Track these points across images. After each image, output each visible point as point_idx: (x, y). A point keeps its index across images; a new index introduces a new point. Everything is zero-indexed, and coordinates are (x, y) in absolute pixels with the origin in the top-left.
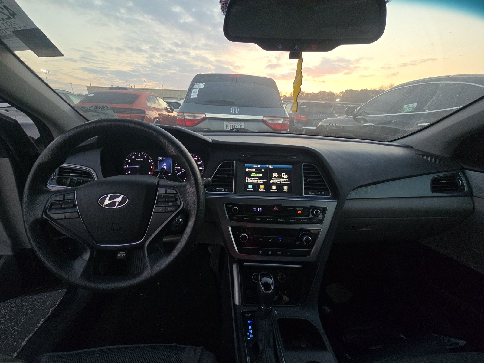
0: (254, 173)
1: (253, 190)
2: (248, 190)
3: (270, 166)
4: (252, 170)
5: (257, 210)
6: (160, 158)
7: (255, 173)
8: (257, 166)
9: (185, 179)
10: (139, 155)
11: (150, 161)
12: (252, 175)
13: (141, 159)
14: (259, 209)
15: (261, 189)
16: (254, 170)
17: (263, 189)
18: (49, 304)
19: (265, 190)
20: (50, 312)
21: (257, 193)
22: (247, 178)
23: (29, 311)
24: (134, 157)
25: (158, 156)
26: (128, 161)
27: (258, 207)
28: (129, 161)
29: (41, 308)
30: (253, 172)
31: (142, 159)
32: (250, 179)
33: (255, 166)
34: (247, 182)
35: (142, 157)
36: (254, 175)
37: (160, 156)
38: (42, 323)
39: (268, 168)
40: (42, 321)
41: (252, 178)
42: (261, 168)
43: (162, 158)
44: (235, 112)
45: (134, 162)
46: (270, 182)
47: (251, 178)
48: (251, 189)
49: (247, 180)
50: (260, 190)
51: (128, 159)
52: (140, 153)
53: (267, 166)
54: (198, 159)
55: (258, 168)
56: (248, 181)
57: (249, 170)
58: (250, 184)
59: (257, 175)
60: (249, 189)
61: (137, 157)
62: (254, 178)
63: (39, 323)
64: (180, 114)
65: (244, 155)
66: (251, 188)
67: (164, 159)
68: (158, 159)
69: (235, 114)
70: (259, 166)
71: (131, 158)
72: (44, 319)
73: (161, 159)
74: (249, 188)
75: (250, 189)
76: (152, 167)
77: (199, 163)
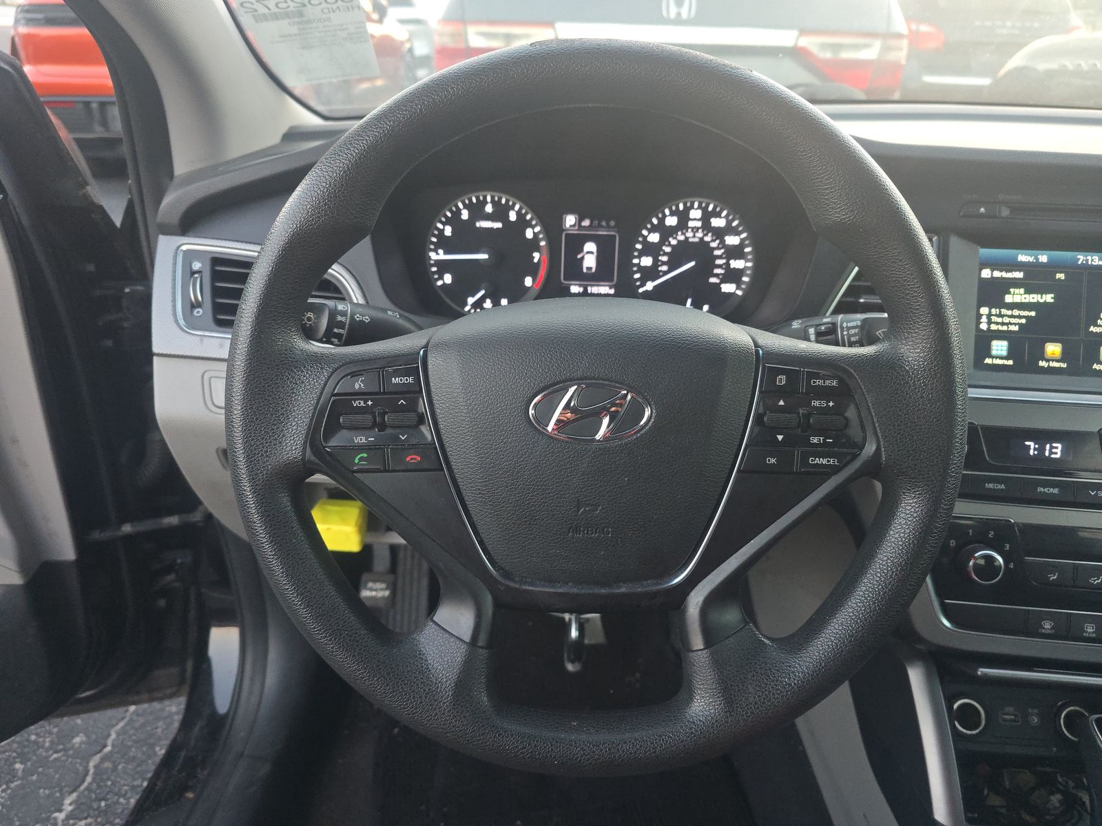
0: (1017, 291)
1: (1010, 362)
2: (988, 361)
3: (1096, 258)
4: (1009, 275)
5: (1041, 450)
6: (570, 220)
7: (1022, 290)
8: (1031, 259)
11: (529, 234)
12: (1008, 299)
13: (496, 225)
14: (1052, 447)
15: (1048, 361)
16: (1019, 275)
17: (1057, 361)
18: (82, 743)
19: (1064, 365)
20: (92, 771)
21: (1034, 376)
22: (984, 310)
23: (18, 766)
24: (465, 215)
25: (563, 214)
26: (444, 230)
27: (1046, 437)
28: (448, 231)
29: (55, 756)
30: (1016, 283)
31: (499, 225)
32: (1000, 315)
33: (1023, 257)
34: (984, 326)
35: (500, 213)
36: (1017, 296)
37: (571, 213)
38: (70, 808)
39: (1087, 267)
40: (70, 804)
41: (1009, 313)
42: (1052, 267)
43: (580, 220)
44: (679, 14)
45: (466, 237)
46: (1092, 329)
47: (1004, 311)
48: (1001, 358)
49: (984, 319)
50: (1042, 364)
51: (445, 224)
52: (493, 198)
53: (1081, 258)
54: (729, 223)
55: (1037, 265)
56: (990, 322)
57: (997, 274)
58: (1000, 335)
59: (1034, 298)
60: (993, 357)
61: (477, 211)
62: (1016, 312)
63: (60, 811)
64: (449, 29)
65: (982, 210)
66: (1004, 353)
67: (586, 223)
68: (561, 221)
69: (678, 21)
70: (1043, 258)
71: (455, 220)
72: (74, 795)
73: (574, 225)
74: (994, 353)
75: (996, 357)
76: (537, 255)
77: (732, 240)
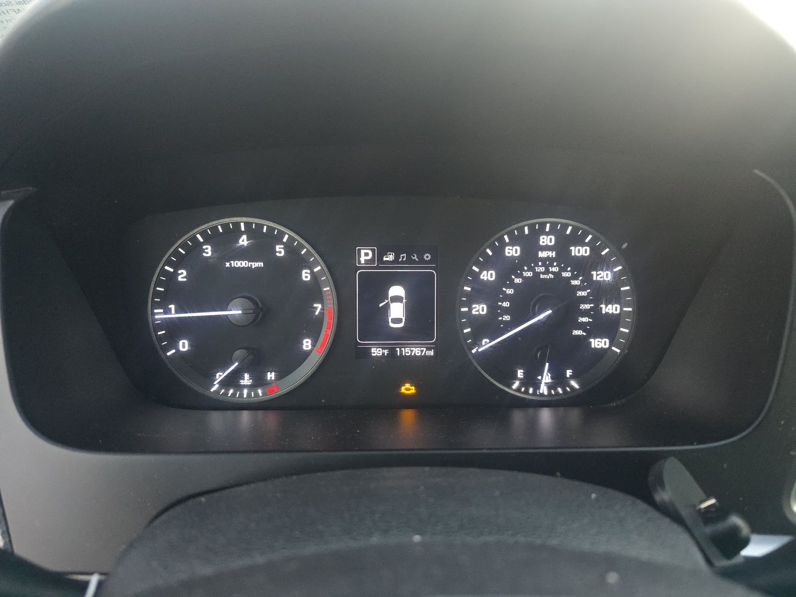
6: (365, 255)
9: (520, 373)
10: (244, 241)
11: (306, 276)
13: (255, 265)
26: (175, 274)
28: (182, 275)
31: (261, 264)
35: (261, 247)
37: (366, 245)
43: (381, 254)
45: (210, 283)
51: (176, 266)
52: (247, 226)
54: (595, 250)
67: (389, 257)
68: (353, 255)
73: (372, 260)
76: (319, 306)
77: (602, 276)
